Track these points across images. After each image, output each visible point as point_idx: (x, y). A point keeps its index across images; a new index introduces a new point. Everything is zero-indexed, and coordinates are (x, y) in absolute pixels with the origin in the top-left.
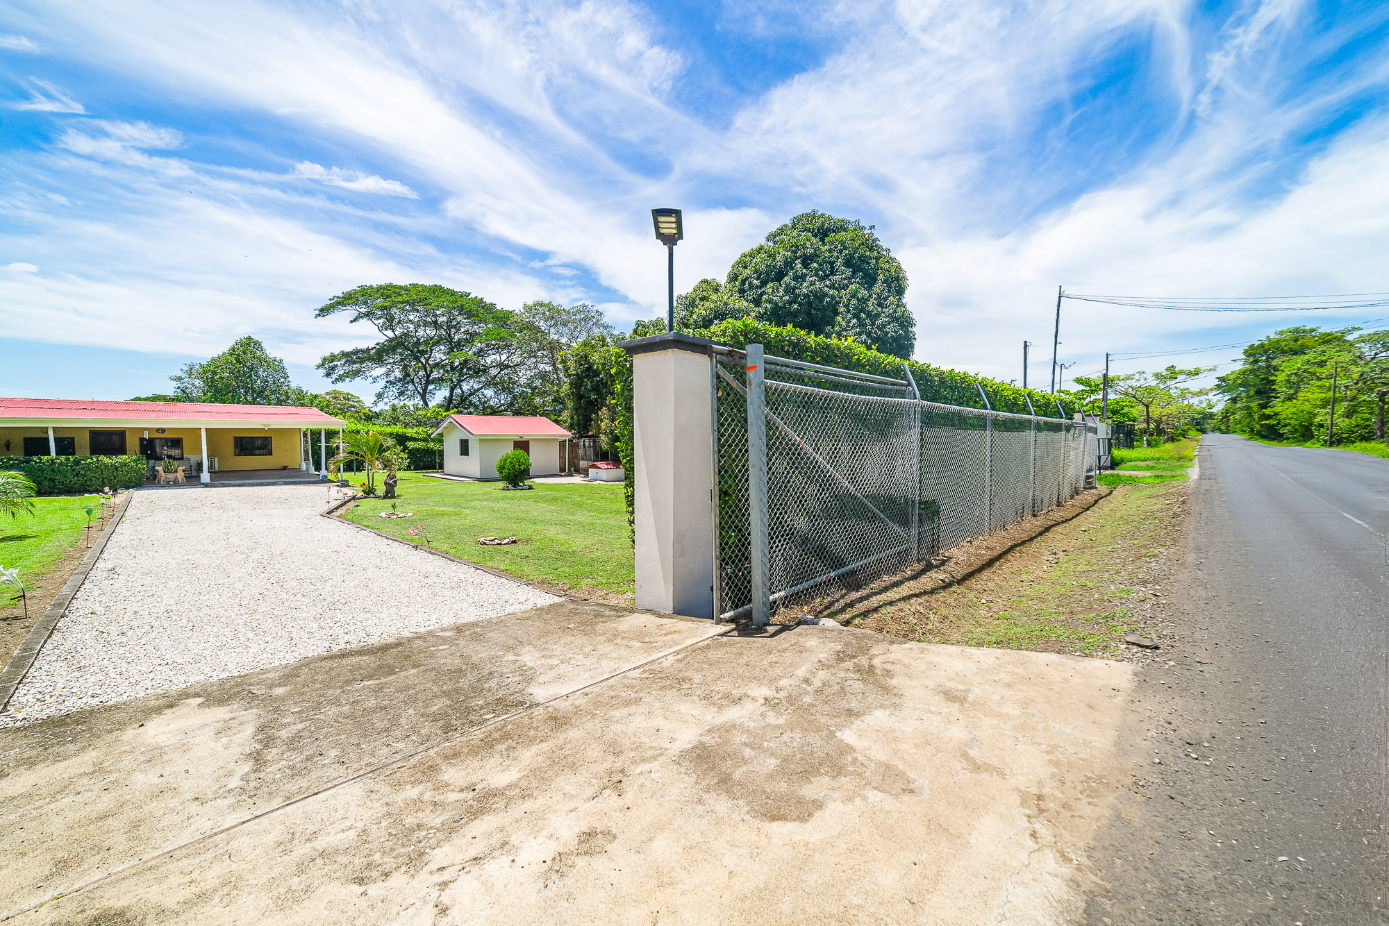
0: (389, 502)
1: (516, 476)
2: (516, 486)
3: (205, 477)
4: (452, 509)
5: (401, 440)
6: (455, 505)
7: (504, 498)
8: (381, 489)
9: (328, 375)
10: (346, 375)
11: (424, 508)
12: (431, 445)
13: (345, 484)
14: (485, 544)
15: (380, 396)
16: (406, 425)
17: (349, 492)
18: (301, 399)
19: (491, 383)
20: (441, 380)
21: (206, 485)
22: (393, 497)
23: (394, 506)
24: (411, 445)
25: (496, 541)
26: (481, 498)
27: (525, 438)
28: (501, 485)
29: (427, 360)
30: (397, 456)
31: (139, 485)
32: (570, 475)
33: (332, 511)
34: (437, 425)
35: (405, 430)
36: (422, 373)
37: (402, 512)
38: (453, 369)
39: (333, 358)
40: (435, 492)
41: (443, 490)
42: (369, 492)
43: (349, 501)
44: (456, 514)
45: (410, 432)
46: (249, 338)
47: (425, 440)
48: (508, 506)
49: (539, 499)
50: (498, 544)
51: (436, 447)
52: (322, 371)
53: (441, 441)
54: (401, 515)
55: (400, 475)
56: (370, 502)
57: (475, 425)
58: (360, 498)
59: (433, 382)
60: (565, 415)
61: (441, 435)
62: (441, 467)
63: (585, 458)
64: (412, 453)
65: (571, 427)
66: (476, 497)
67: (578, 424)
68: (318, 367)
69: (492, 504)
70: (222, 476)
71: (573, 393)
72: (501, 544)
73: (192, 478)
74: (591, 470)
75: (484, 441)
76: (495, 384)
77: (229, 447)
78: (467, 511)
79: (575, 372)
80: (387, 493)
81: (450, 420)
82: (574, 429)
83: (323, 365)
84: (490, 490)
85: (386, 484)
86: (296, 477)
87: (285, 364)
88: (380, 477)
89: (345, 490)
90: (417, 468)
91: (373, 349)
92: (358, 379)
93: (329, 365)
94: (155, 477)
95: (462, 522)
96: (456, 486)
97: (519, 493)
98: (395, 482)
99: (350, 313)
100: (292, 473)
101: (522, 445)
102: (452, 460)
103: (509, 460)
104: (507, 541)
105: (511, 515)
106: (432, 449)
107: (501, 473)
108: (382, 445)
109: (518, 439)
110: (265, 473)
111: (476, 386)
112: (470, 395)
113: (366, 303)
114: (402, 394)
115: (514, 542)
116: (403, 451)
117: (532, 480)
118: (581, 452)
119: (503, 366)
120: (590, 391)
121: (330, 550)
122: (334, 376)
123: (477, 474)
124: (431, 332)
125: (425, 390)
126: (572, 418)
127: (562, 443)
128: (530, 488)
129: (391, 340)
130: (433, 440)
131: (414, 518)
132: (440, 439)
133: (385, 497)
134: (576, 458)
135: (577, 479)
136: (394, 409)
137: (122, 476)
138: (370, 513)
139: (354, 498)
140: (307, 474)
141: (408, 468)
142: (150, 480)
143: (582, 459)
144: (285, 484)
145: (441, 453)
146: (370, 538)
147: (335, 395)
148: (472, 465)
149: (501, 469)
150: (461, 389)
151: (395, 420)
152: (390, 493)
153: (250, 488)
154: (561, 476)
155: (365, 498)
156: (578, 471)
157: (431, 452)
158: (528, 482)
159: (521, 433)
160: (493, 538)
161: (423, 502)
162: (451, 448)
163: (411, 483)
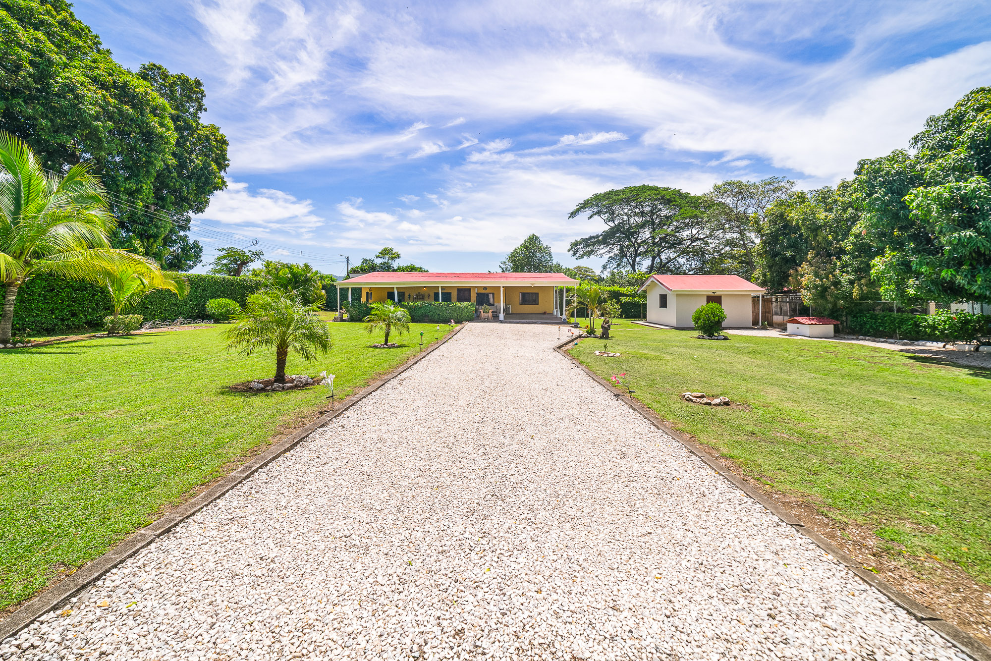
0: (604, 342)
1: (711, 327)
2: (711, 336)
3: (502, 316)
4: (653, 353)
5: (616, 295)
6: (656, 349)
7: (701, 347)
8: (599, 331)
9: (574, 254)
10: (585, 254)
11: (630, 350)
12: (637, 299)
13: (576, 326)
14: (691, 400)
15: (605, 267)
16: (621, 286)
17: (577, 332)
18: (558, 269)
19: (684, 252)
20: (646, 252)
21: (501, 322)
22: (607, 338)
23: (605, 347)
24: (623, 299)
25: (705, 400)
26: (678, 344)
27: (718, 294)
28: (696, 333)
29: (636, 239)
30: (612, 306)
31: (471, 319)
32: (764, 328)
33: (562, 346)
34: (642, 284)
35: (619, 289)
36: (632, 249)
37: (612, 352)
38: (654, 244)
39: (576, 244)
40: (640, 336)
41: (646, 335)
42: (591, 332)
43: (576, 339)
44: (658, 359)
45: (622, 290)
46: (534, 235)
47: (633, 296)
48: (707, 355)
49: (739, 351)
50: (707, 404)
51: (641, 301)
52: (571, 253)
53: (645, 297)
54: (611, 355)
55: (615, 321)
56: (591, 341)
57: (672, 283)
58: (584, 337)
59: (640, 255)
60: (757, 273)
61: (645, 291)
62: (645, 316)
63: (781, 312)
64: (624, 306)
65: (763, 284)
66: (674, 343)
67: (772, 281)
68: (569, 250)
69: (690, 352)
70: (512, 317)
71: (766, 252)
72: (710, 404)
73: (495, 318)
74: (789, 326)
75: (680, 295)
76: (688, 254)
77: (517, 298)
78: (667, 357)
79: (769, 231)
80: (603, 334)
81: (652, 279)
82: (767, 285)
83: (572, 248)
84: (686, 337)
85: (602, 327)
86: (548, 319)
87: (552, 250)
88: (598, 322)
89: (573, 330)
90: (628, 317)
91: (601, 235)
92: (592, 257)
93: (574, 248)
94: (478, 316)
95: (663, 367)
96: (657, 332)
97: (715, 343)
98: (609, 326)
99: (587, 213)
100: (548, 316)
101: (714, 299)
102: (653, 311)
103: (704, 312)
104: (717, 401)
105: (714, 366)
106: (638, 302)
107: (697, 323)
108: (600, 297)
109: (711, 294)
110: (534, 316)
111: (672, 256)
112: (668, 263)
113: (597, 205)
114: (618, 265)
115: (727, 404)
116: (617, 303)
117: (725, 331)
118: (774, 307)
119: (693, 239)
120: (787, 248)
121: (541, 387)
122: (577, 255)
123: (674, 322)
124: (639, 220)
125: (634, 261)
126: (764, 275)
127: (755, 299)
128: (726, 339)
129: (612, 228)
130: (639, 296)
131: (621, 358)
132: (644, 295)
133: (602, 338)
134: (769, 312)
135: (774, 333)
136: (613, 274)
137: (465, 314)
138: (588, 351)
139: (580, 336)
140: (556, 318)
141: (621, 316)
142: (475, 317)
143: (776, 314)
144: (542, 323)
145: (645, 306)
146: (580, 377)
147: (579, 269)
148: (670, 315)
149: (697, 319)
150: (661, 259)
151: (613, 282)
152: (605, 335)
153: (522, 325)
154: (754, 329)
155: (588, 337)
156: (772, 325)
157: (637, 305)
158: (723, 333)
159: (714, 289)
160: (700, 394)
161: (629, 344)
162: (652, 302)
163: (621, 327)
